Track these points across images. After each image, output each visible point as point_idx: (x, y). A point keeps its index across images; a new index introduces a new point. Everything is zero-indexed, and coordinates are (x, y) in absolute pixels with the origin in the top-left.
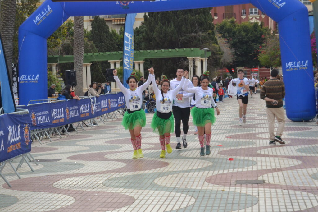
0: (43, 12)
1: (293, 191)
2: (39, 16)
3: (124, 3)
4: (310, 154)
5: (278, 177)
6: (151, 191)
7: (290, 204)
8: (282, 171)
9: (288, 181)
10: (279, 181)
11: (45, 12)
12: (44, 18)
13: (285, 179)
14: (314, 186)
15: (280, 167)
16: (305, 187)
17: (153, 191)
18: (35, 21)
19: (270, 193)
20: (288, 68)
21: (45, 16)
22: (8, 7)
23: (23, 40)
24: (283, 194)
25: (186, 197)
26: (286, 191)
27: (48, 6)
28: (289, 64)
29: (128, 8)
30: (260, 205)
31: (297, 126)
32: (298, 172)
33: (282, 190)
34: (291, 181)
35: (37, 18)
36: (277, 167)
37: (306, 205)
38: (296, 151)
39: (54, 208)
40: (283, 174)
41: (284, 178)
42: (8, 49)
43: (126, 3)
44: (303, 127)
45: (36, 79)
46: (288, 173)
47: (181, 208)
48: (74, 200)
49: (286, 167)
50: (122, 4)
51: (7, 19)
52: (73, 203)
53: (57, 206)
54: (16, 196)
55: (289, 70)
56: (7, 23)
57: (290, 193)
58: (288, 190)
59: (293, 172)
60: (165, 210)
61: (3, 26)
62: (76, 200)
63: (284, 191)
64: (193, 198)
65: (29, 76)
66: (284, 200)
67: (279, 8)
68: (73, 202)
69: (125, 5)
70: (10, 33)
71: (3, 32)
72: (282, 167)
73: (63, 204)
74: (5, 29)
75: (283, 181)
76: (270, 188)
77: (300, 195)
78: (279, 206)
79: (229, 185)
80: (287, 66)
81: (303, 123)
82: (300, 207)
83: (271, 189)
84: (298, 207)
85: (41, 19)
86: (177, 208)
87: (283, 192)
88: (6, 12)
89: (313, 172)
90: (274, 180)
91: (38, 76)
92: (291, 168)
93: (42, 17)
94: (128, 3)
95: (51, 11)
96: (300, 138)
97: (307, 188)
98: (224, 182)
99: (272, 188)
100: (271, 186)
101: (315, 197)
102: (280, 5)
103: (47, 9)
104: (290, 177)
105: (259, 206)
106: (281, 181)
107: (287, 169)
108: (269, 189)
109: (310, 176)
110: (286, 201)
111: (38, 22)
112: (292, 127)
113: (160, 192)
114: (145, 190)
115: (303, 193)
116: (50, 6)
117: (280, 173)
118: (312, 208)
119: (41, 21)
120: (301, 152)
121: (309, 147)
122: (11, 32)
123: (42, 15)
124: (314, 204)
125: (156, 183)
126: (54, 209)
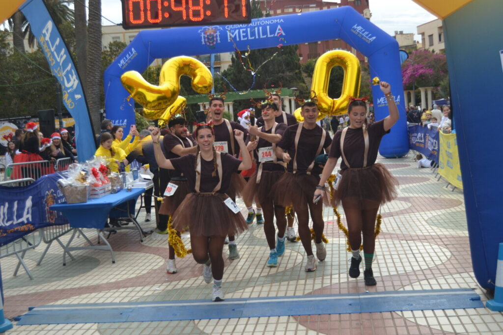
0: (127, 56)
1: (412, 242)
2: (124, 60)
3: (210, 43)
4: (418, 194)
5: (391, 224)
6: (250, 246)
7: (414, 260)
8: (392, 216)
9: (403, 229)
10: (393, 228)
11: (129, 55)
12: (129, 62)
13: (399, 226)
14: (434, 234)
15: (389, 211)
16: (425, 236)
17: (253, 247)
18: (120, 65)
19: (387, 244)
20: (380, 104)
21: (130, 59)
22: (93, 51)
23: (109, 85)
24: (403, 247)
25: (291, 253)
26: (405, 242)
27: (133, 49)
28: (381, 100)
29: (214, 48)
30: (380, 262)
31: (394, 163)
32: (411, 217)
33: (400, 241)
34: (406, 229)
35: (122, 62)
36: (387, 212)
37: (433, 260)
38: (401, 191)
39: (140, 273)
40: (395, 220)
41: (397, 225)
42: (95, 94)
43: (213, 43)
44: (401, 163)
45: (124, 124)
46: (400, 218)
47: (287, 269)
48: (164, 261)
49: (396, 211)
50: (208, 44)
51: (92, 64)
52: (162, 266)
53: (143, 270)
54: (97, 258)
55: (380, 106)
56: (93, 68)
57: (411, 245)
58: (406, 241)
59: (406, 216)
60: (268, 273)
61: (89, 71)
62: (165, 261)
63: (402, 242)
64: (299, 254)
65: (117, 121)
66: (406, 254)
67: (370, 42)
68: (162, 264)
69: (211, 45)
70: (96, 79)
71: (89, 77)
72: (391, 211)
73: (150, 268)
74: (91, 74)
75: (398, 228)
76: (385, 238)
77: (422, 247)
78: (402, 263)
79: (338, 236)
80: (379, 102)
81: (397, 159)
82: (426, 263)
83: (387, 240)
84: (424, 263)
85: (127, 62)
86: (283, 269)
87: (401, 244)
88: (91, 57)
89: (428, 216)
90: (387, 228)
91: (125, 121)
92: (402, 212)
93: (127, 61)
94: (215, 43)
95: (136, 54)
96: (401, 176)
97: (427, 238)
98: (331, 232)
99: (388, 238)
100: (386, 236)
101: (441, 249)
102: (370, 39)
103: (132, 52)
104: (404, 223)
105: (378, 263)
106: (395, 229)
107: (397, 213)
108: (384, 240)
109: (426, 221)
110: (408, 256)
111: (123, 66)
112: (390, 165)
113: (260, 248)
114: (243, 245)
115: (425, 244)
116: (135, 49)
117: (391, 219)
118: (441, 264)
119: (126, 64)
120: (406, 192)
121: (415, 187)
122: (97, 77)
123: (126, 58)
124: (441, 258)
125: (255, 235)
126: (140, 275)
